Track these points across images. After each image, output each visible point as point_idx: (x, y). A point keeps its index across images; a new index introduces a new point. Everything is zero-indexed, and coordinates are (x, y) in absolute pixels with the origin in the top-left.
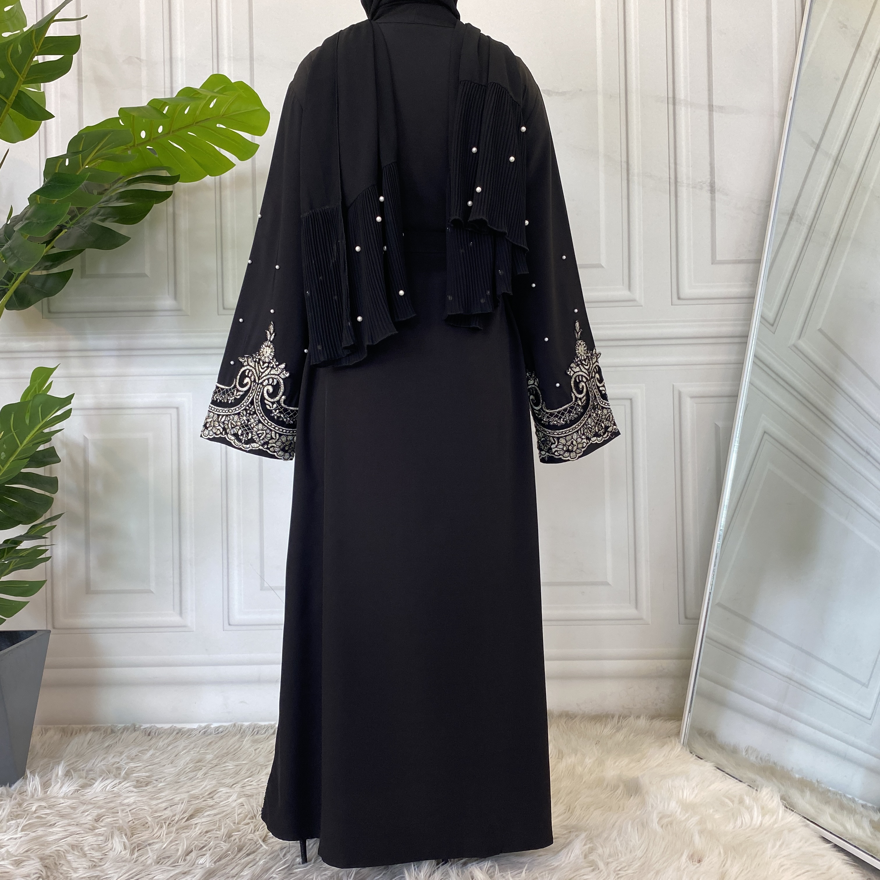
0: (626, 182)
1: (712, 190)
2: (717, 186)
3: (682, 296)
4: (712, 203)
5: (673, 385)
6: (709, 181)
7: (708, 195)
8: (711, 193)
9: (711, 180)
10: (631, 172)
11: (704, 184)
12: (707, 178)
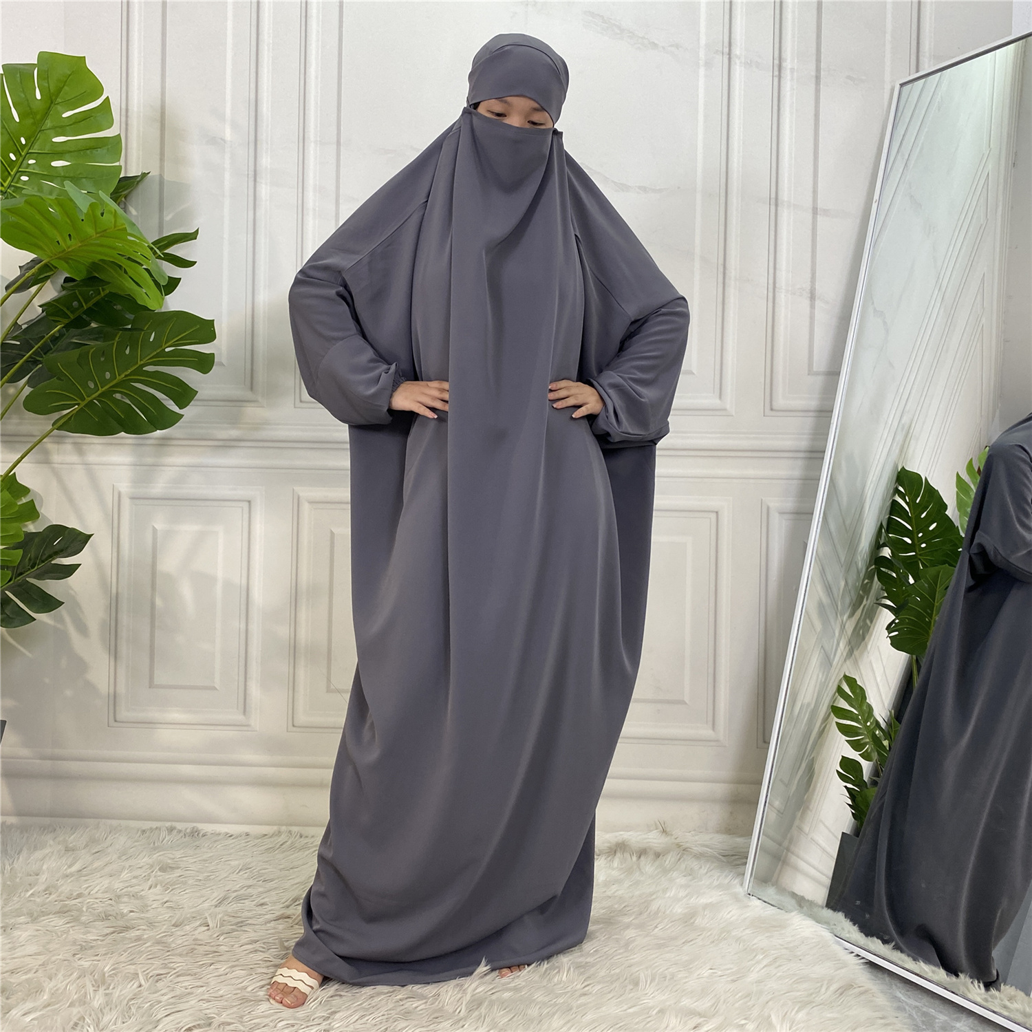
1: (812, 297)
2: (817, 293)
3: (775, 407)
4: (811, 311)
5: (762, 500)
7: (807, 302)
8: (811, 301)
9: (811, 287)
10: (727, 275)
11: (804, 290)
12: (807, 286)
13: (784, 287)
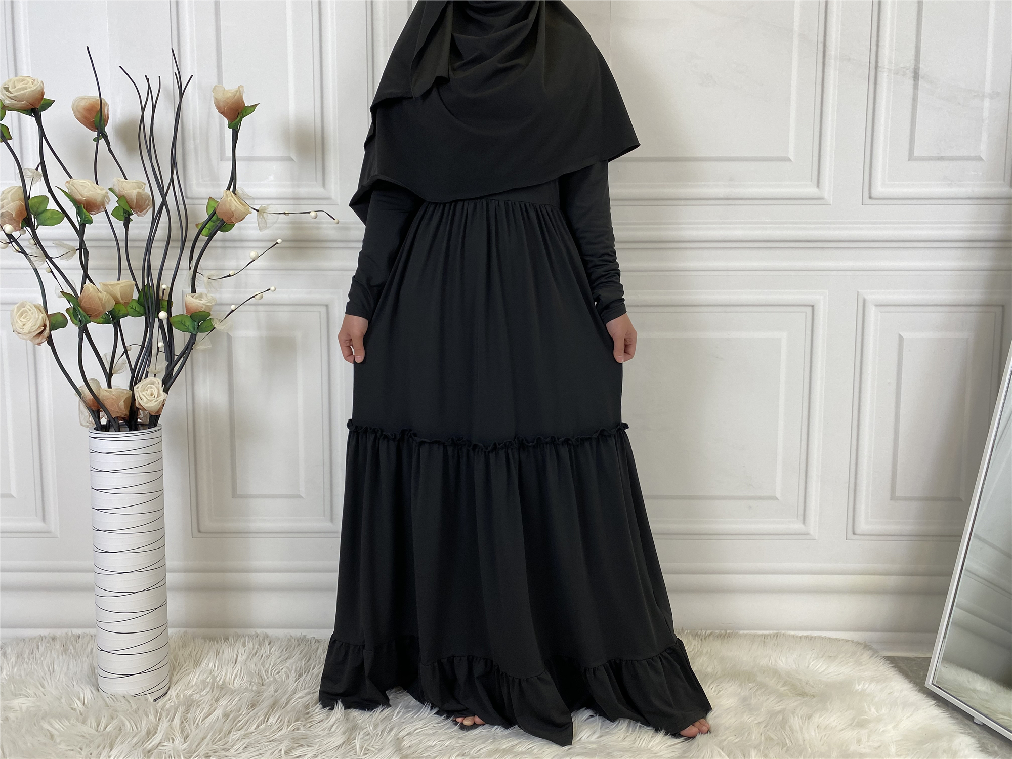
0: (821, 64)
1: (916, 76)
2: (921, 73)
3: (873, 195)
4: (914, 92)
5: (858, 292)
6: (913, 67)
7: (911, 82)
8: (914, 81)
9: (916, 66)
10: (827, 54)
11: (908, 69)
12: (911, 65)
13: (886, 67)
